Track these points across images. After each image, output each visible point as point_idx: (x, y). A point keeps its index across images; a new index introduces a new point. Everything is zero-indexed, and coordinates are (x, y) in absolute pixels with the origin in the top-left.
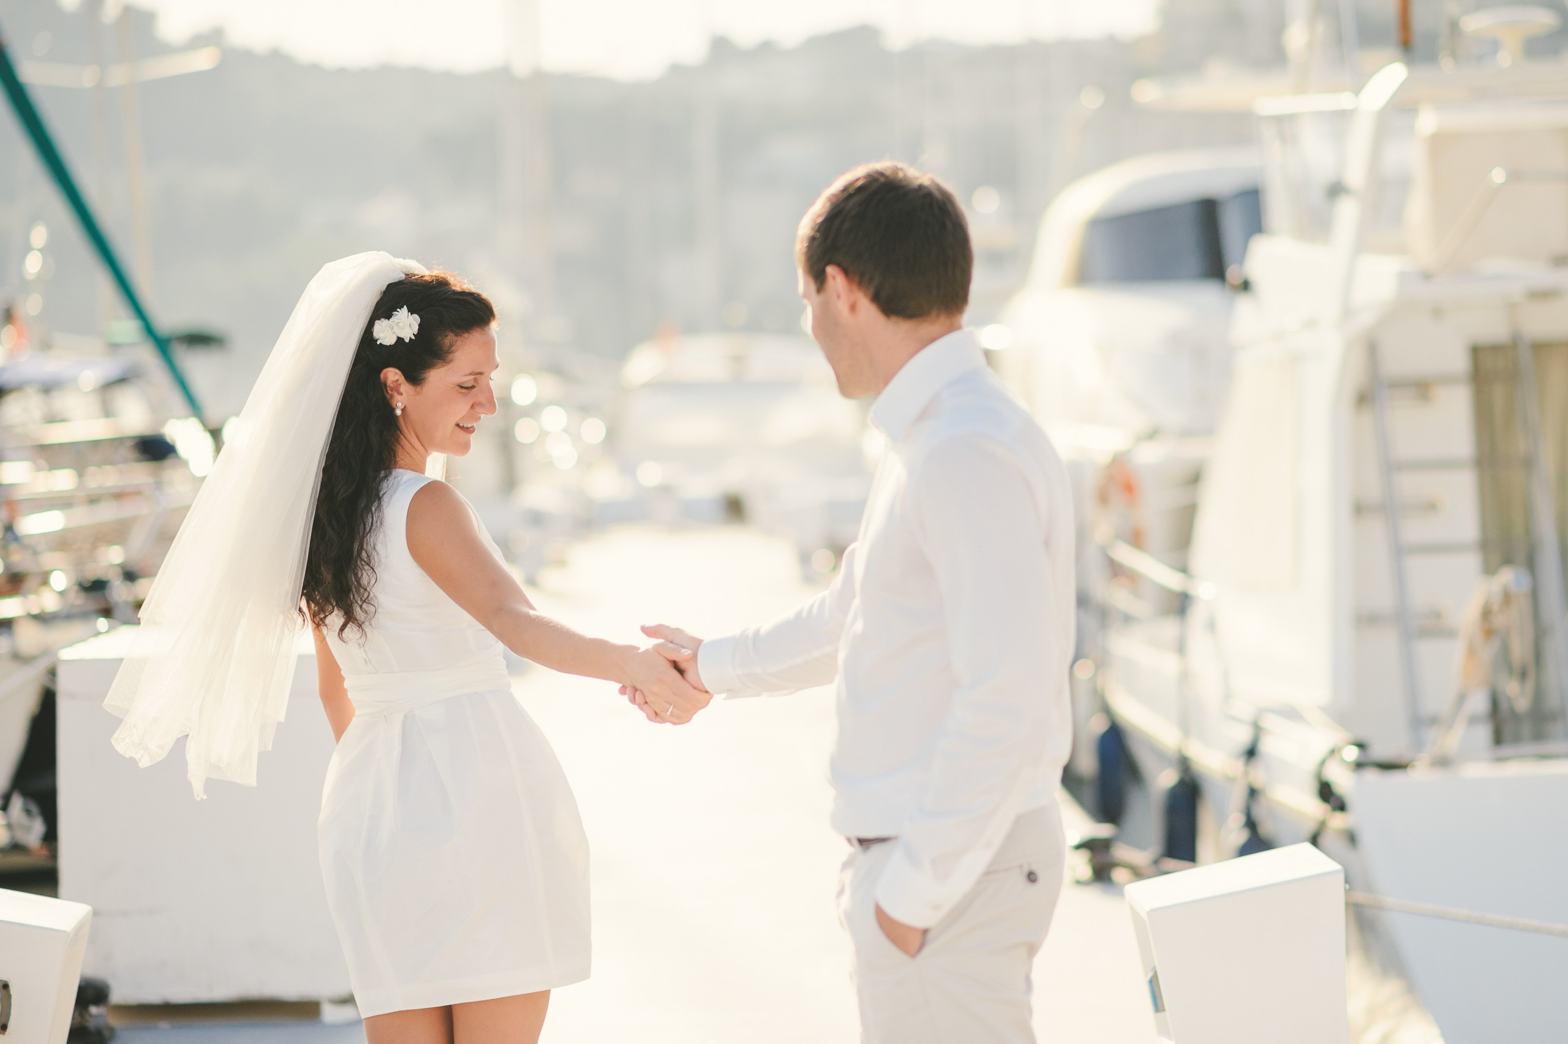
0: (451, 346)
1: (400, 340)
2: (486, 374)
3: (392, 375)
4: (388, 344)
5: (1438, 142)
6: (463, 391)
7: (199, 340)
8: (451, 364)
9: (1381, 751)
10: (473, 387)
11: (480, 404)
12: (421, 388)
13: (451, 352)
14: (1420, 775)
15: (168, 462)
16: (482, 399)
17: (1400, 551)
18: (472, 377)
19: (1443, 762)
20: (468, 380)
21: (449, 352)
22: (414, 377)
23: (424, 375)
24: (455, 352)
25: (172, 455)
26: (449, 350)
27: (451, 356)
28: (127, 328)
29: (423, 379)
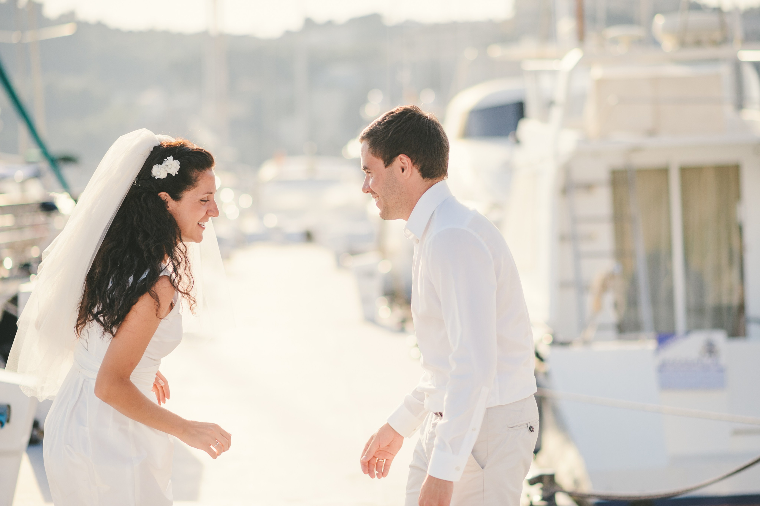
0: (197, 177)
1: (169, 175)
2: (213, 194)
3: (164, 195)
4: (162, 178)
5: (600, 83)
6: (203, 203)
7: (68, 159)
8: (197, 188)
9: (561, 337)
10: (208, 200)
11: (211, 211)
12: (180, 203)
13: (197, 181)
14: (576, 349)
15: (54, 214)
16: (211, 208)
17: (578, 256)
18: (207, 195)
19: (586, 343)
20: (205, 196)
21: (196, 180)
22: (176, 197)
23: (181, 195)
24: (199, 181)
25: (55, 211)
26: (196, 179)
27: (197, 183)
28: (35, 153)
29: (181, 197)
